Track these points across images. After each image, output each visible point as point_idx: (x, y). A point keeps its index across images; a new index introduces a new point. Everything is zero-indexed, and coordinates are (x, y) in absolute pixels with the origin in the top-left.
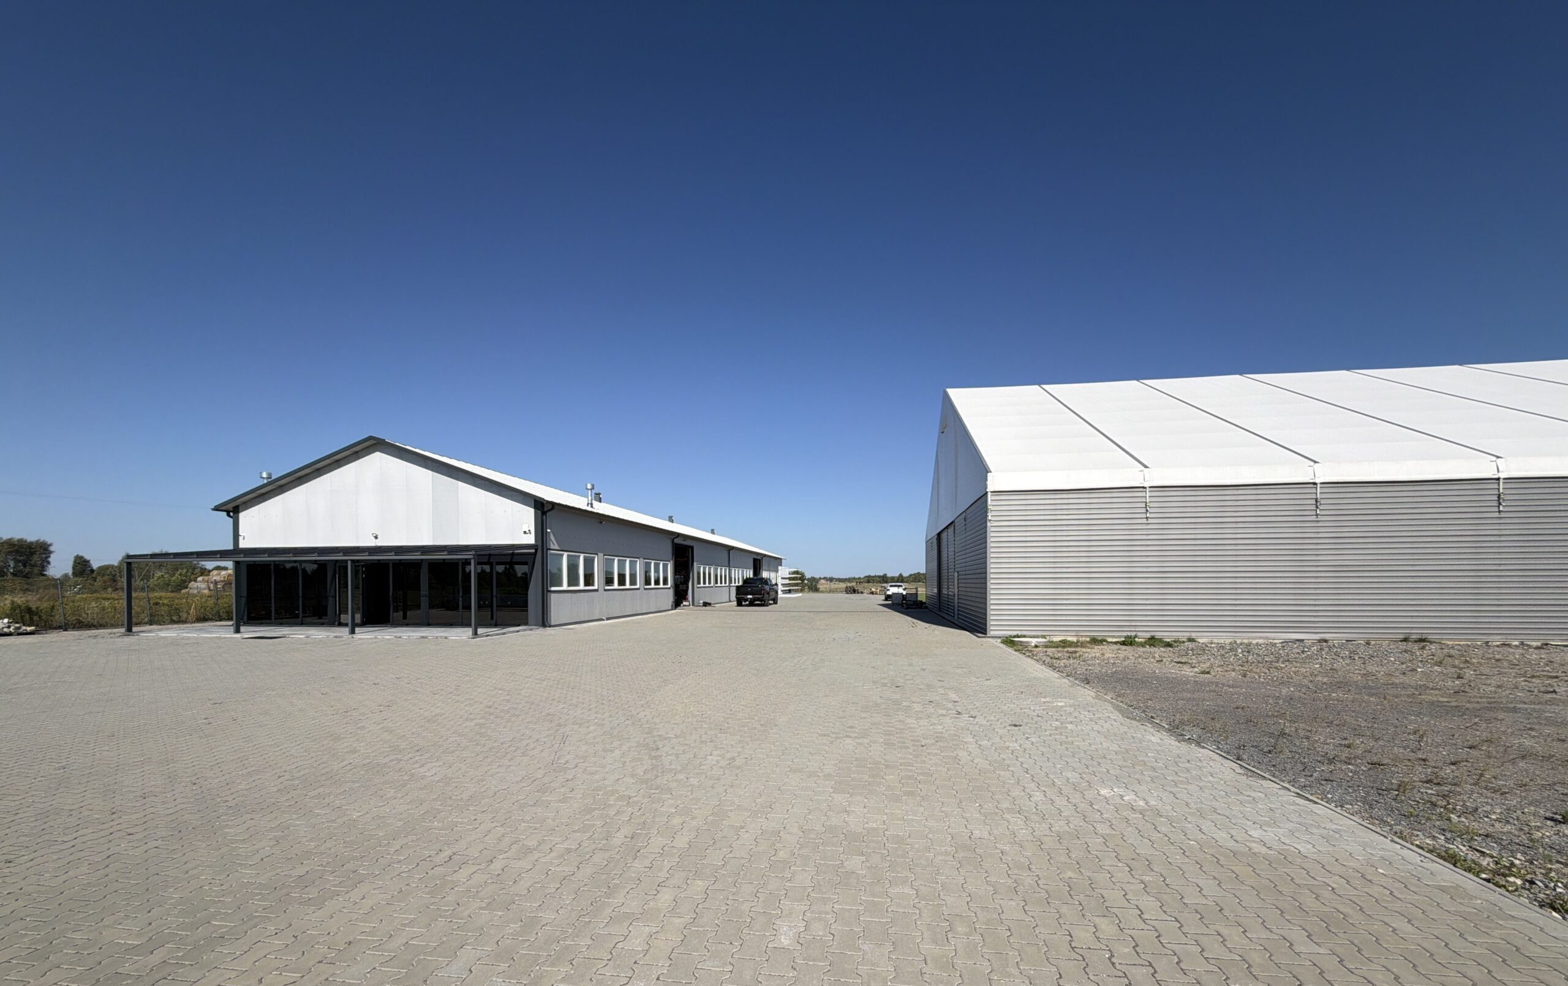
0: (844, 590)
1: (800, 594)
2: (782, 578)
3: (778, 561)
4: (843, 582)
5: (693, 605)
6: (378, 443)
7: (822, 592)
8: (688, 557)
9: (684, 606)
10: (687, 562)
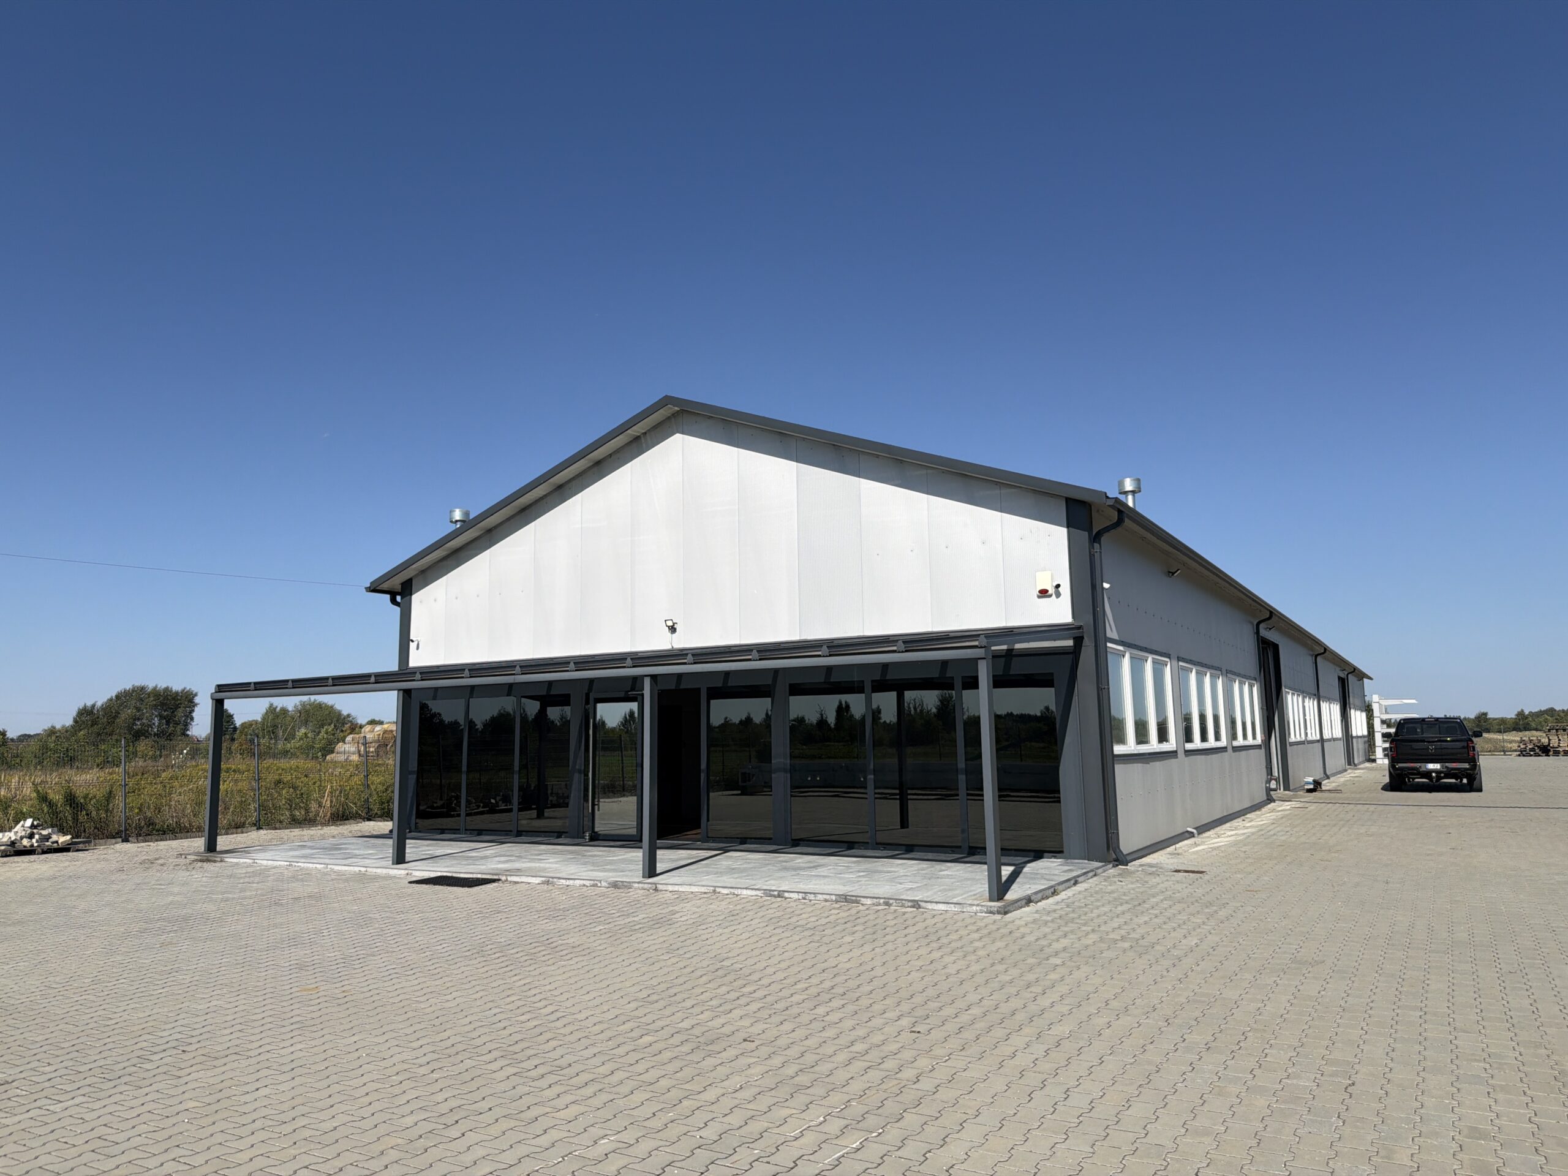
5: (1287, 788)
6: (683, 411)
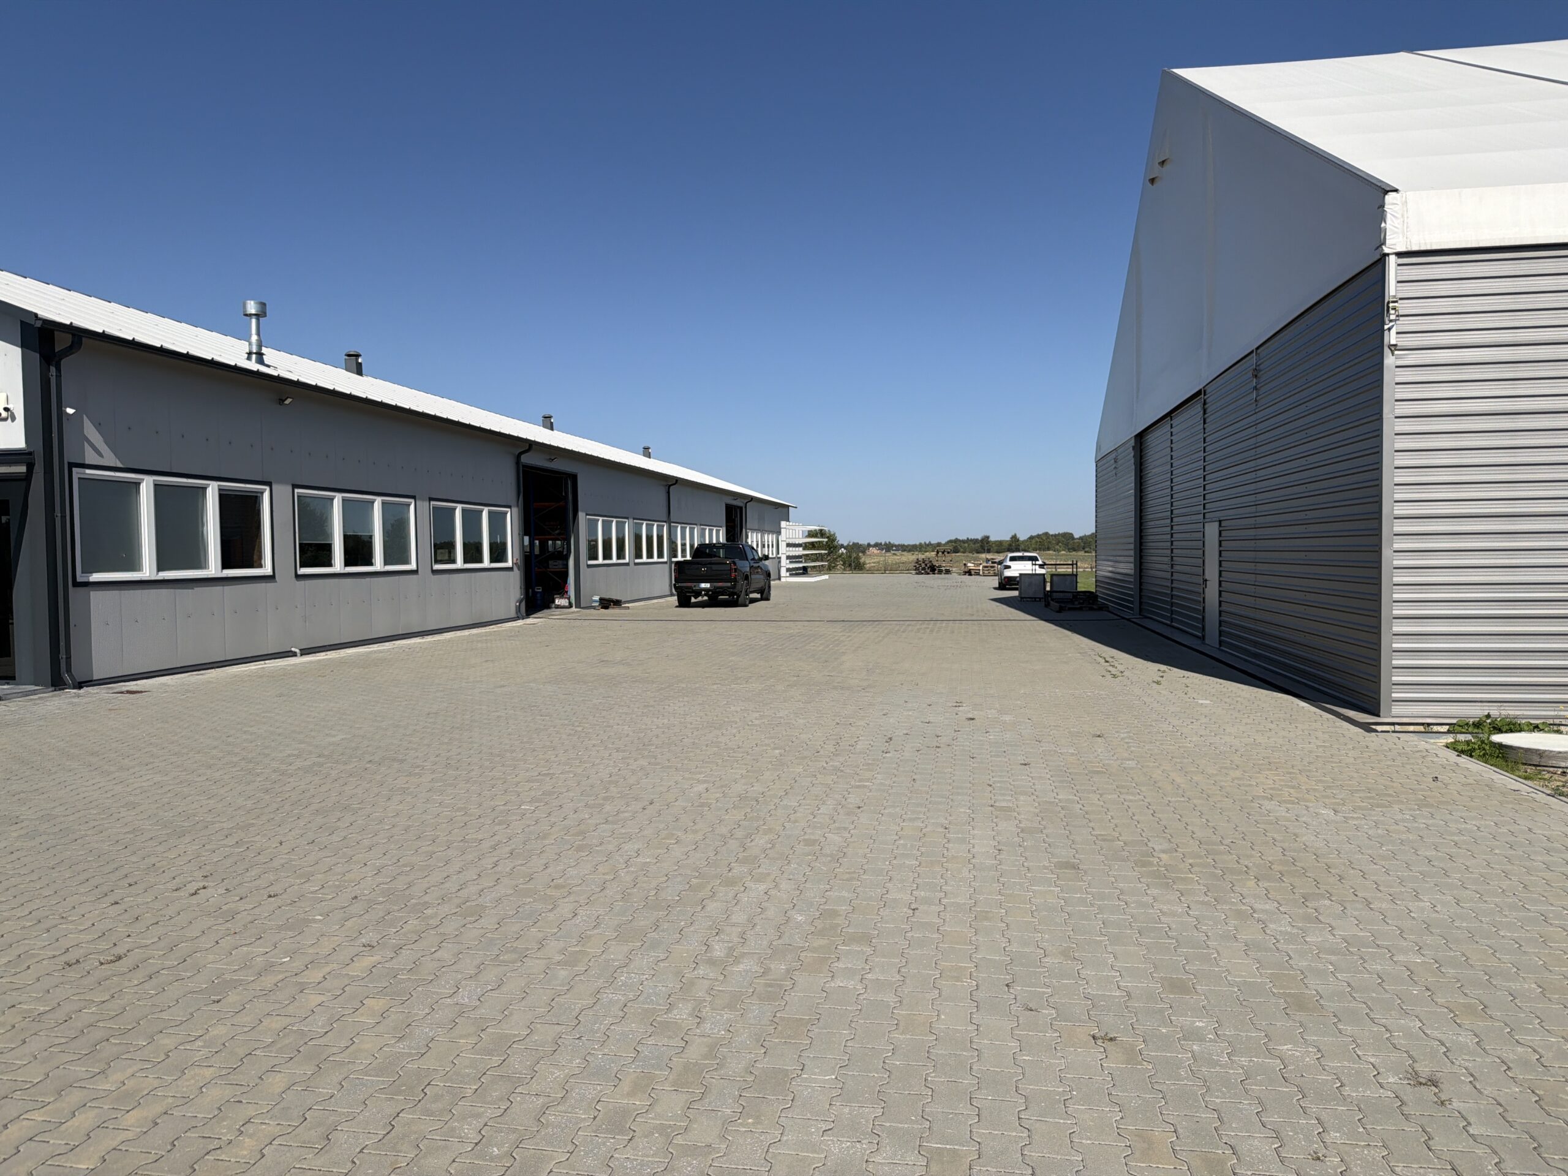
0: (911, 566)
1: (826, 577)
2: (789, 545)
3: (781, 511)
4: (909, 551)
5: (578, 605)
7: (871, 571)
8: (566, 498)
9: (558, 607)
10: (565, 509)
